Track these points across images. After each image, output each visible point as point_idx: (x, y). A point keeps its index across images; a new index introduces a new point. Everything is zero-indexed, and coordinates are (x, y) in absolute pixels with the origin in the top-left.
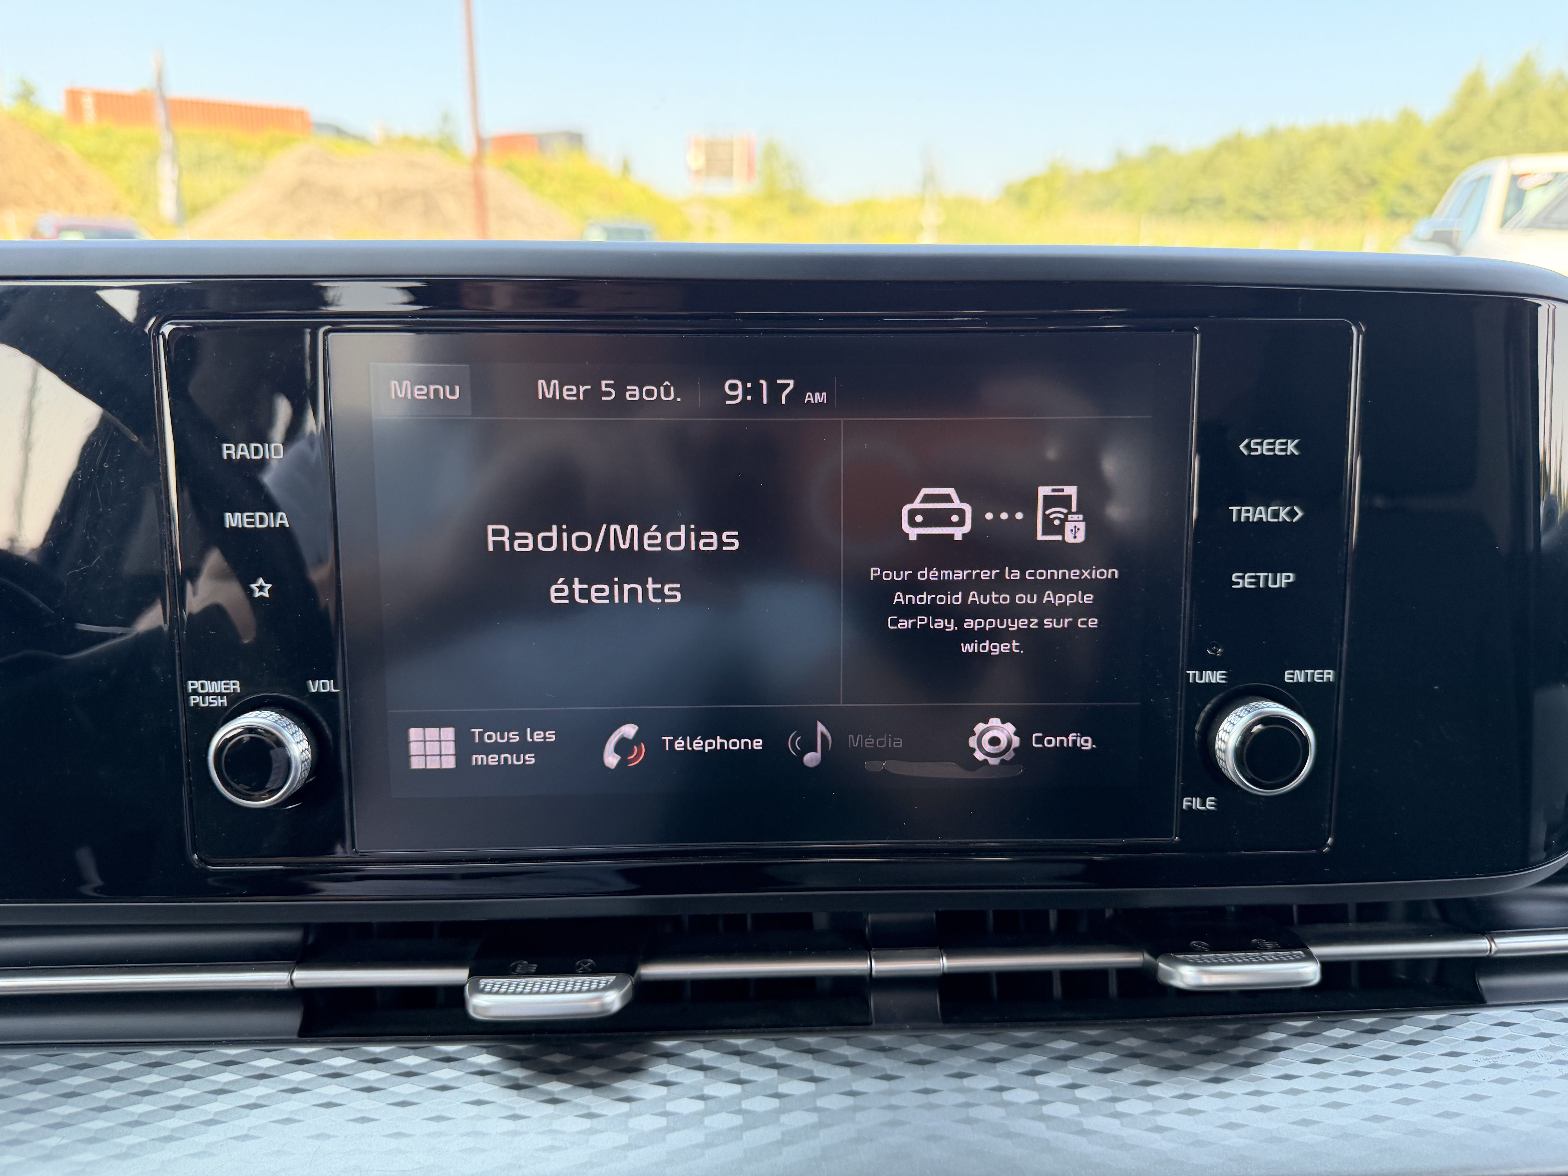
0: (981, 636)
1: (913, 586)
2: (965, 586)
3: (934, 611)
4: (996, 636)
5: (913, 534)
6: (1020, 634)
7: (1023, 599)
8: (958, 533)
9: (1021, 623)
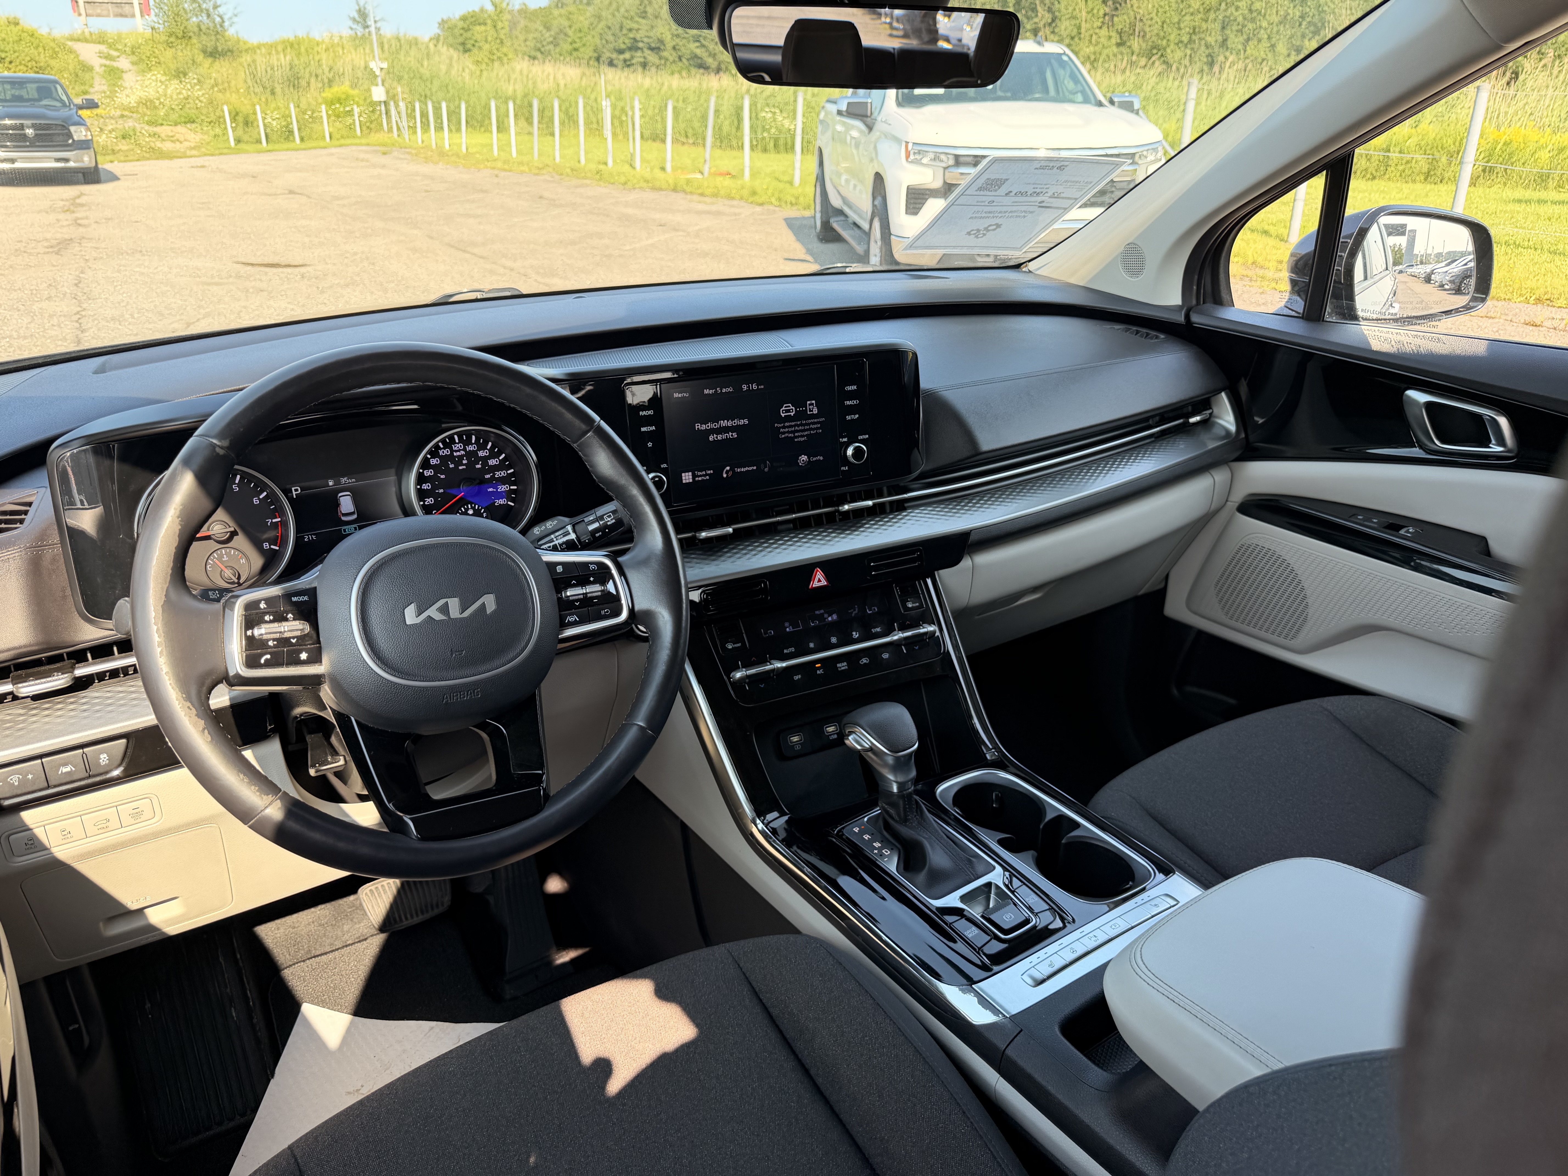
0: (799, 437)
1: (784, 427)
2: (795, 426)
3: (788, 432)
4: (802, 436)
5: (783, 415)
6: (806, 435)
7: (806, 427)
8: (792, 414)
9: (807, 433)
